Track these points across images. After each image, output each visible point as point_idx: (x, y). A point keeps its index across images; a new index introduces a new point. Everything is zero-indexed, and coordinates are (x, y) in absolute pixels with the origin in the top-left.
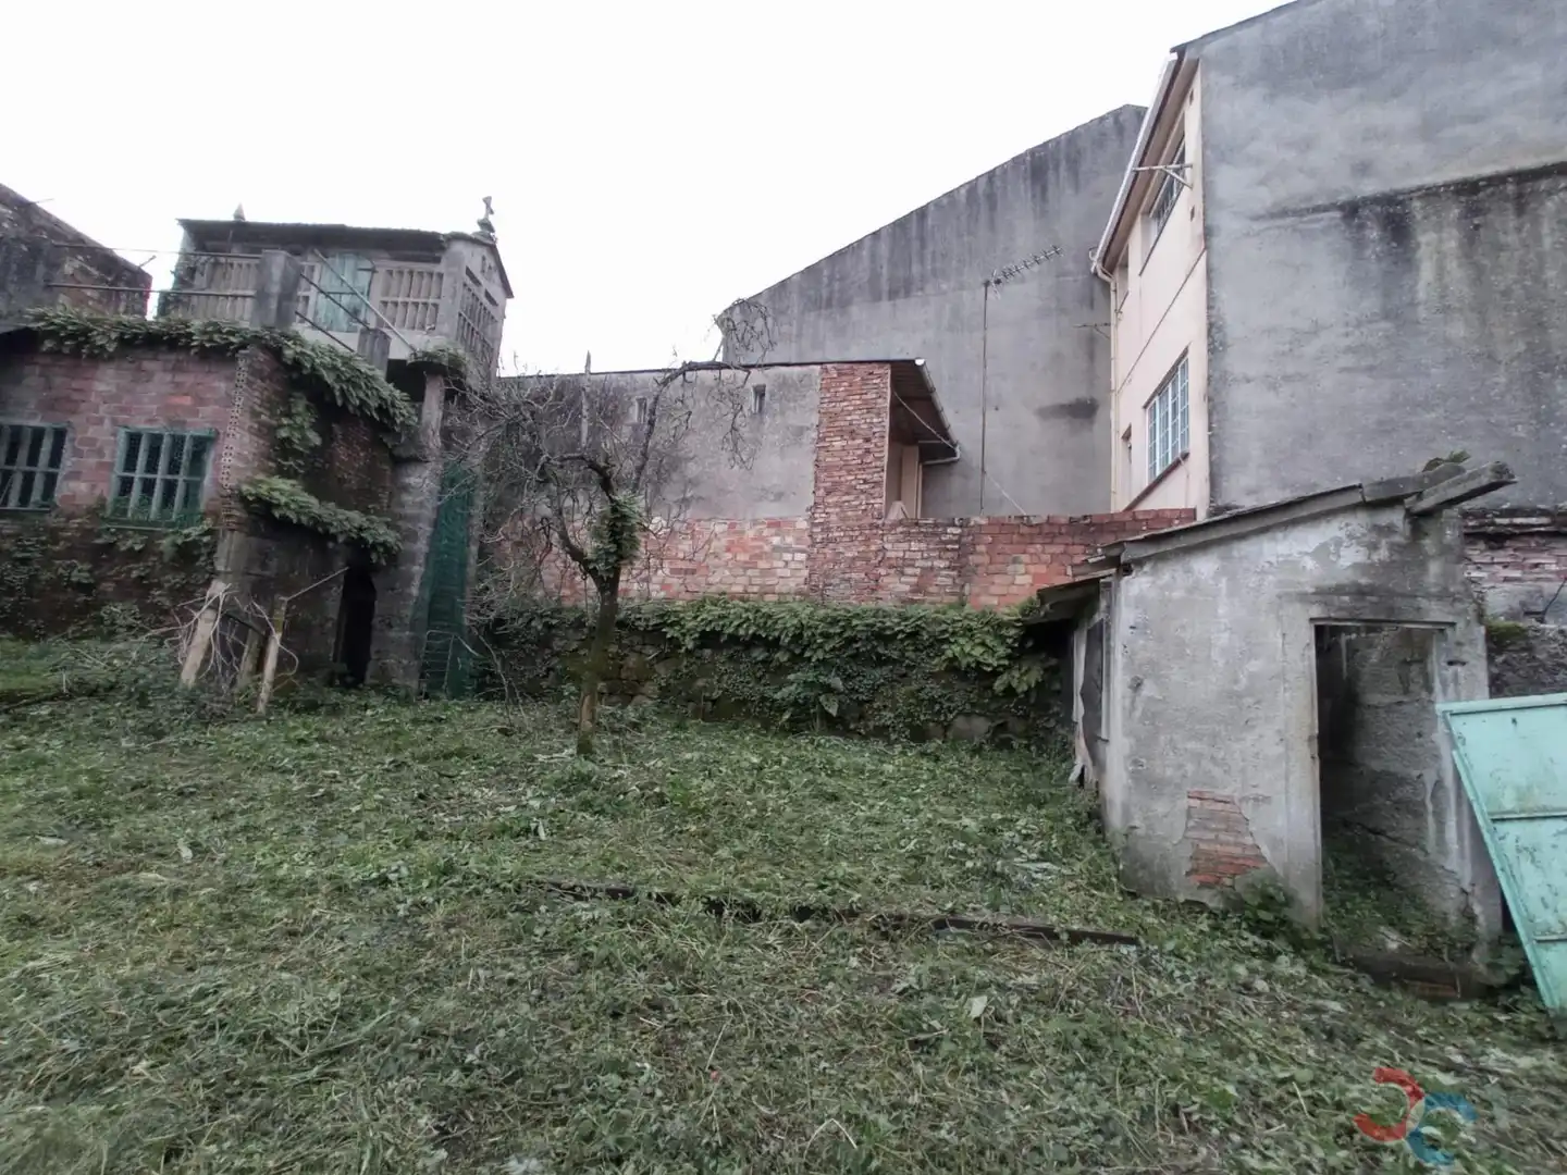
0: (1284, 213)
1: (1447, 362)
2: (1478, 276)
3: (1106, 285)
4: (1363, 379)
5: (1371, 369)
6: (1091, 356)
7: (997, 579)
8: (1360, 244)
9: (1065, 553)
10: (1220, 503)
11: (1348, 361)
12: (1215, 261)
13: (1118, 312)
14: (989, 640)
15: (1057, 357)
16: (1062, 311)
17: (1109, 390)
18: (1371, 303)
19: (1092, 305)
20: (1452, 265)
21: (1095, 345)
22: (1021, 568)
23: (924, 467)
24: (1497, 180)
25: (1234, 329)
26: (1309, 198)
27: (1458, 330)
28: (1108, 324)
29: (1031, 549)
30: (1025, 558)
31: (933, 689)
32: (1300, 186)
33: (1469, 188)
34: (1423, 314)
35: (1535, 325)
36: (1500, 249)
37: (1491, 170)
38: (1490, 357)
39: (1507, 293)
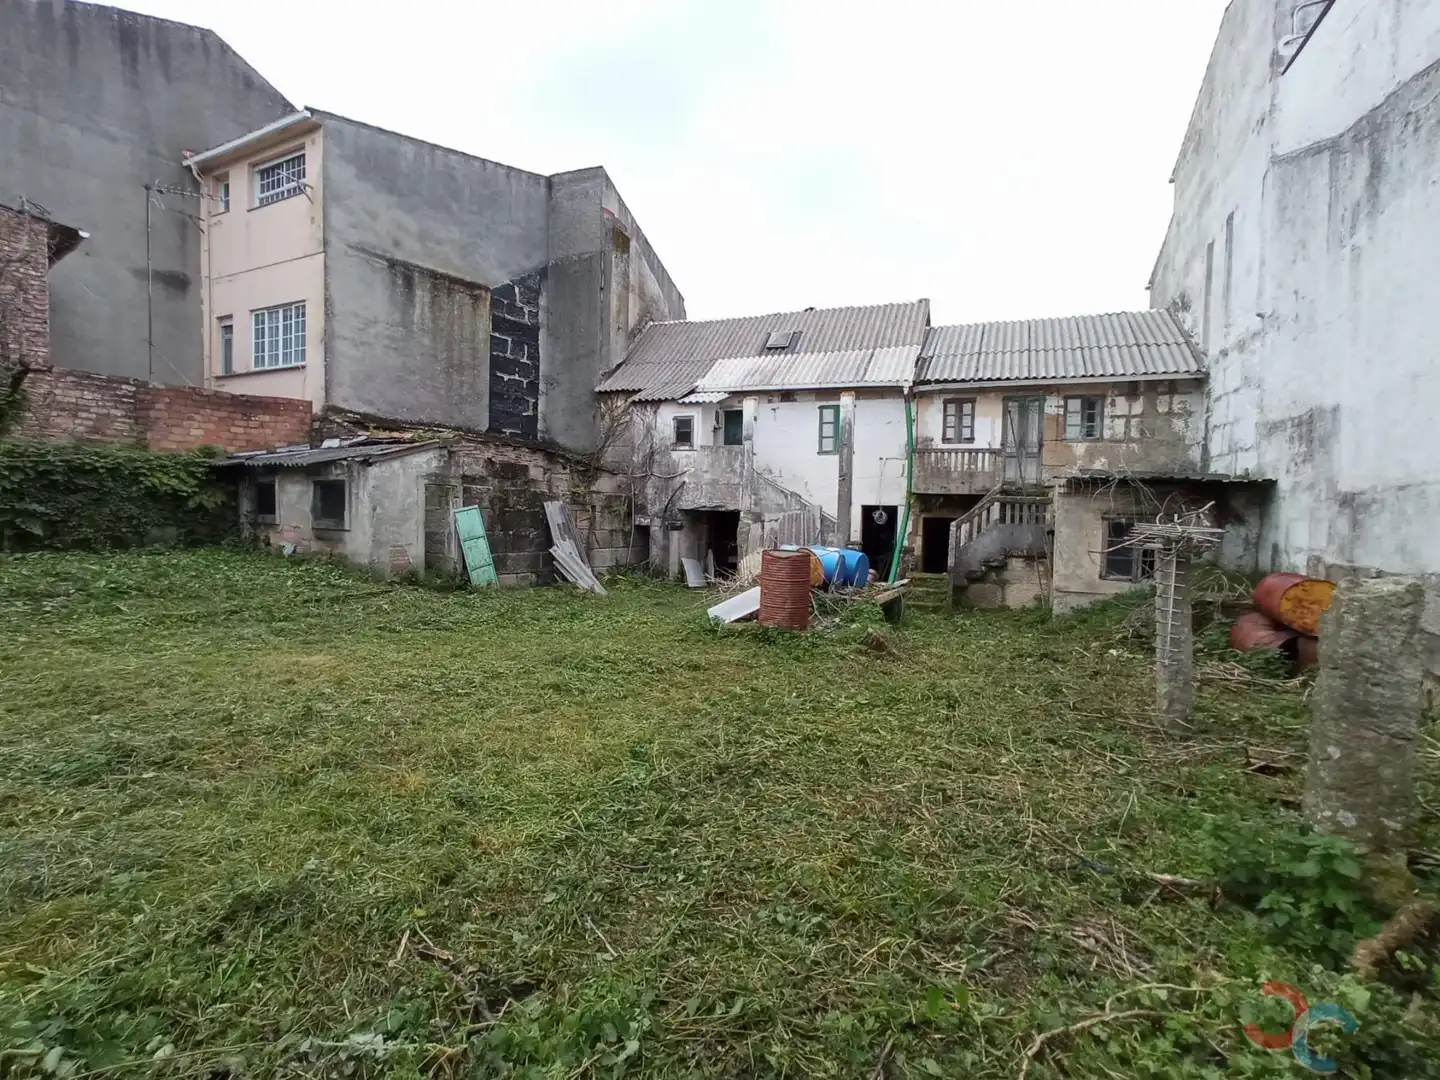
0: (363, 250)
1: (422, 354)
2: (434, 321)
4: (392, 353)
5: (395, 349)
6: (184, 238)
7: (174, 430)
8: (394, 283)
9: (229, 417)
10: (330, 403)
11: (386, 342)
12: (329, 263)
14: (183, 475)
18: (397, 317)
20: (427, 309)
21: (187, 230)
22: (196, 425)
24: (444, 277)
25: (338, 308)
26: (374, 248)
27: (426, 341)
28: (201, 219)
29: (202, 411)
30: (197, 417)
32: (369, 239)
33: (434, 275)
34: (415, 328)
35: (449, 348)
36: (441, 309)
37: (441, 270)
38: (436, 357)
39: (442, 330)
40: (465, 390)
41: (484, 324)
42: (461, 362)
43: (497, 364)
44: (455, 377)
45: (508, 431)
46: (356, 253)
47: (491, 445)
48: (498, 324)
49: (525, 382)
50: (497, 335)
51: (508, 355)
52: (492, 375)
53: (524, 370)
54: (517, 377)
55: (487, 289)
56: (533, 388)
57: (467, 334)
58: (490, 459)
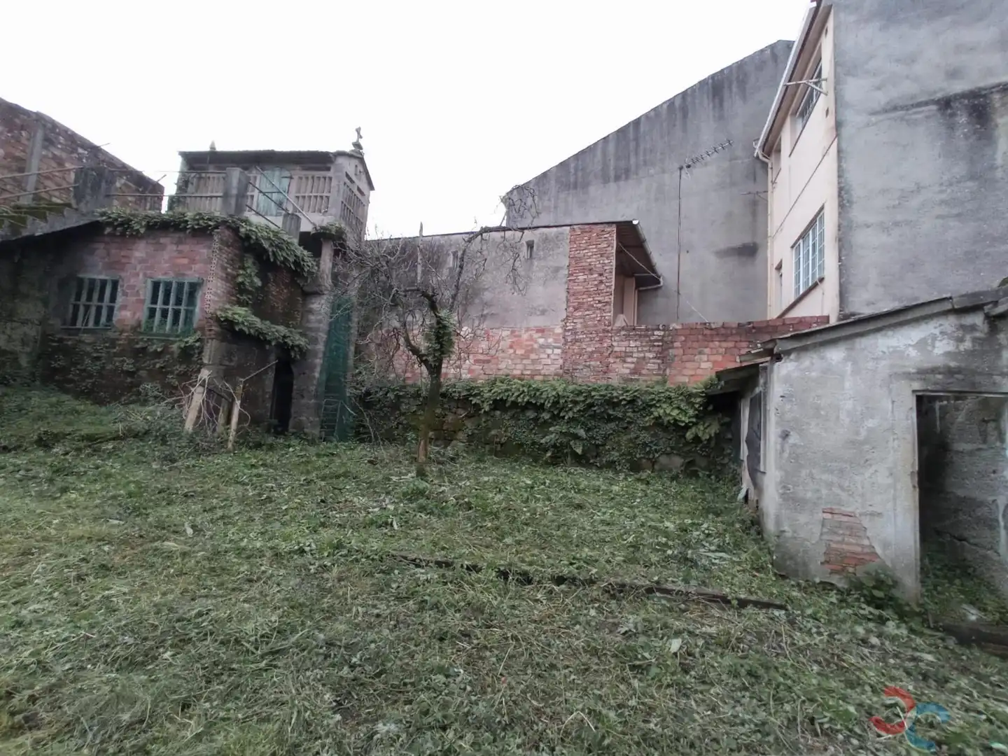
0: (895, 109)
3: (765, 165)
4: (952, 223)
5: (958, 215)
6: (754, 214)
7: (688, 365)
8: (951, 127)
9: (735, 347)
11: (943, 210)
12: (844, 146)
13: (773, 183)
14: (683, 406)
15: (729, 215)
16: (733, 184)
17: (766, 236)
18: (960, 169)
19: (755, 180)
21: (757, 206)
22: (705, 357)
23: (639, 291)
25: (857, 192)
26: (913, 97)
28: (766, 192)
29: (711, 345)
30: (707, 350)
31: (645, 437)
32: (908, 89)
34: (1000, 175)
46: (880, 117)
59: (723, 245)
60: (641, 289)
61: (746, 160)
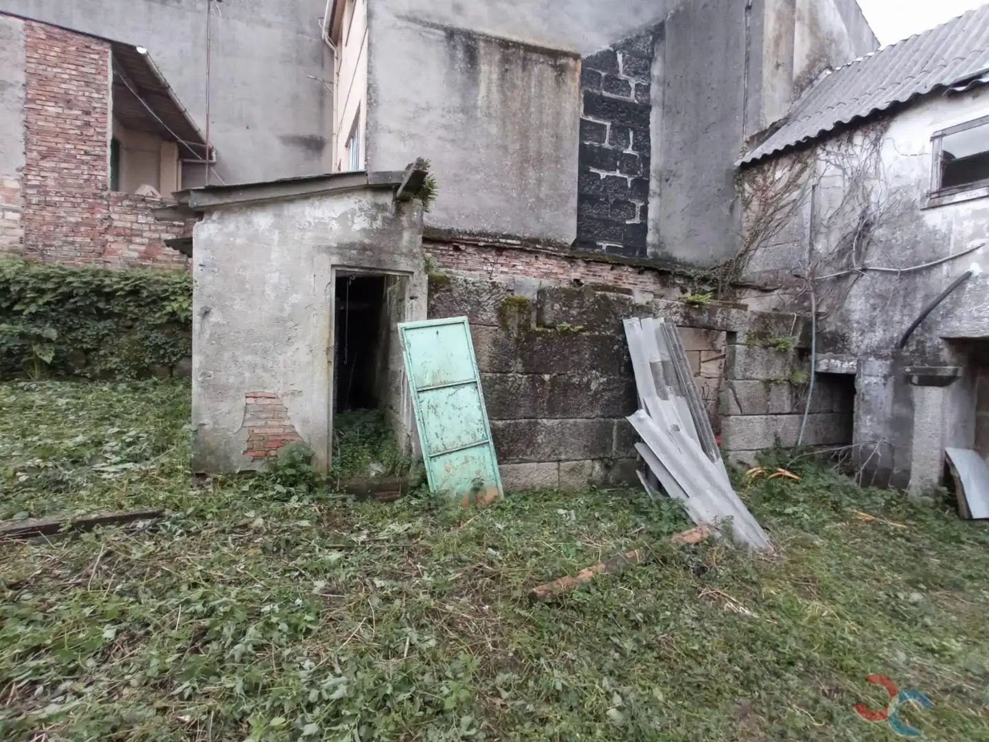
0: (414, 20)
1: (488, 146)
2: (504, 102)
3: (332, 52)
4: (448, 146)
5: (453, 141)
6: (321, 105)
8: (453, 58)
11: (442, 133)
12: (374, 41)
13: (338, 74)
15: (295, 97)
16: (300, 62)
17: (332, 133)
18: (456, 100)
19: (323, 66)
20: (494, 89)
21: (323, 96)
23: (184, 164)
24: (517, 45)
25: (383, 95)
26: (429, 16)
27: (494, 129)
28: (332, 83)
32: (425, 5)
33: (505, 44)
34: (479, 115)
35: (524, 136)
36: (514, 86)
37: (515, 38)
38: (505, 148)
39: (515, 114)
40: (544, 191)
41: (571, 105)
42: (539, 153)
43: (588, 157)
44: (531, 173)
45: (605, 245)
46: (404, 24)
47: (580, 262)
48: (592, 104)
49: (630, 180)
50: (590, 119)
51: (606, 145)
52: (583, 172)
53: (629, 164)
54: (618, 173)
55: (576, 57)
56: (642, 187)
57: (548, 118)
58: (577, 281)
59: (290, 129)
60: (186, 160)
61: (314, 40)
